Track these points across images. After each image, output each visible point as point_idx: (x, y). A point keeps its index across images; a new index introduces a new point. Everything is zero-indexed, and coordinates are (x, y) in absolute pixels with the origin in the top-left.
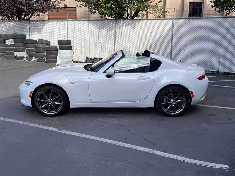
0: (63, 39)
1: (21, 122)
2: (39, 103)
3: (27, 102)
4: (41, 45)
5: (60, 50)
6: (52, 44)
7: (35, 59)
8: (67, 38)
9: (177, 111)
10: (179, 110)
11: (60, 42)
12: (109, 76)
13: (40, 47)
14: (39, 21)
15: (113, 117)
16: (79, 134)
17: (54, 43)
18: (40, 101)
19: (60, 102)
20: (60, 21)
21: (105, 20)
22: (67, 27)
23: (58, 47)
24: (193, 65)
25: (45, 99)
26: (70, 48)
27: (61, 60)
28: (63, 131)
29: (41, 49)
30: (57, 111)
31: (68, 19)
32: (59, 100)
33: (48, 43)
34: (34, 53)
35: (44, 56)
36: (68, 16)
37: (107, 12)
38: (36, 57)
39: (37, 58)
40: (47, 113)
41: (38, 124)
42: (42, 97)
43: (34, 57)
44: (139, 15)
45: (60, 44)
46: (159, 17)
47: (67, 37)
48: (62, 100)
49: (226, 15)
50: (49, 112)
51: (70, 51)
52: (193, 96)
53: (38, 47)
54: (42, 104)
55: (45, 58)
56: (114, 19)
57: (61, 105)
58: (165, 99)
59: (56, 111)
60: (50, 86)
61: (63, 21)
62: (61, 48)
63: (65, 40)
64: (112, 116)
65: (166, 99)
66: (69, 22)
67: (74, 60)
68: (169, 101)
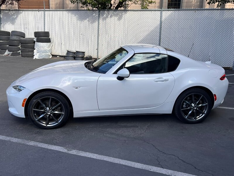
0: (40, 31)
1: (14, 140)
2: (34, 114)
3: (18, 113)
4: (15, 38)
5: (37, 43)
6: (27, 36)
7: (9, 53)
8: (44, 30)
9: (198, 117)
10: (200, 115)
11: (37, 34)
12: (120, 78)
13: (13, 39)
14: (12, 10)
15: (125, 127)
16: (96, 155)
17: (30, 35)
18: (36, 111)
19: (61, 110)
20: (36, 11)
21: (87, 10)
22: (44, 17)
23: (35, 40)
24: (207, 62)
25: (42, 108)
26: (48, 41)
27: (39, 54)
28: (74, 151)
29: (16, 41)
30: (58, 121)
31: (45, 8)
32: (60, 108)
33: (23, 35)
34: (7, 46)
35: (19, 49)
36: (44, 6)
37: (91, 2)
38: (9, 51)
39: (11, 51)
40: (45, 125)
41: (38, 142)
42: (38, 105)
43: (7, 50)
44: (124, 6)
45: (37, 36)
46: (146, 7)
47: (44, 28)
48: (64, 108)
49: (217, 7)
50: (48, 124)
51: (49, 44)
52: (216, 100)
53: (12, 39)
54: (39, 114)
55: (20, 51)
56: (97, 9)
57: (63, 114)
58: (184, 103)
59: (56, 122)
60: (48, 92)
61: (39, 11)
62: (39, 41)
63: (42, 32)
64: (123, 125)
65: (186, 104)
66: (46, 12)
67: (53, 54)
68: (190, 105)
